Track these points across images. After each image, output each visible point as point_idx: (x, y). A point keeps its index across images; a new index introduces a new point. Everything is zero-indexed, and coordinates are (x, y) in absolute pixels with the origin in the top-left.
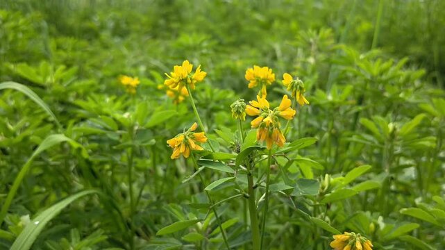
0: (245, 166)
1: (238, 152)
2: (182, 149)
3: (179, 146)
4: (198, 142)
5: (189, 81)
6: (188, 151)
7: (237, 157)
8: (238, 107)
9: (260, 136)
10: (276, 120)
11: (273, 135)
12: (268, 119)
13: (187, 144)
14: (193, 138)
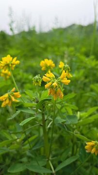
0: (41, 110)
1: (37, 102)
2: (7, 101)
3: (5, 100)
4: (16, 97)
5: (10, 65)
6: (11, 102)
7: (37, 105)
8: (37, 79)
9: (50, 93)
10: (59, 84)
11: (57, 93)
12: (55, 84)
13: (10, 99)
14: (13, 96)
